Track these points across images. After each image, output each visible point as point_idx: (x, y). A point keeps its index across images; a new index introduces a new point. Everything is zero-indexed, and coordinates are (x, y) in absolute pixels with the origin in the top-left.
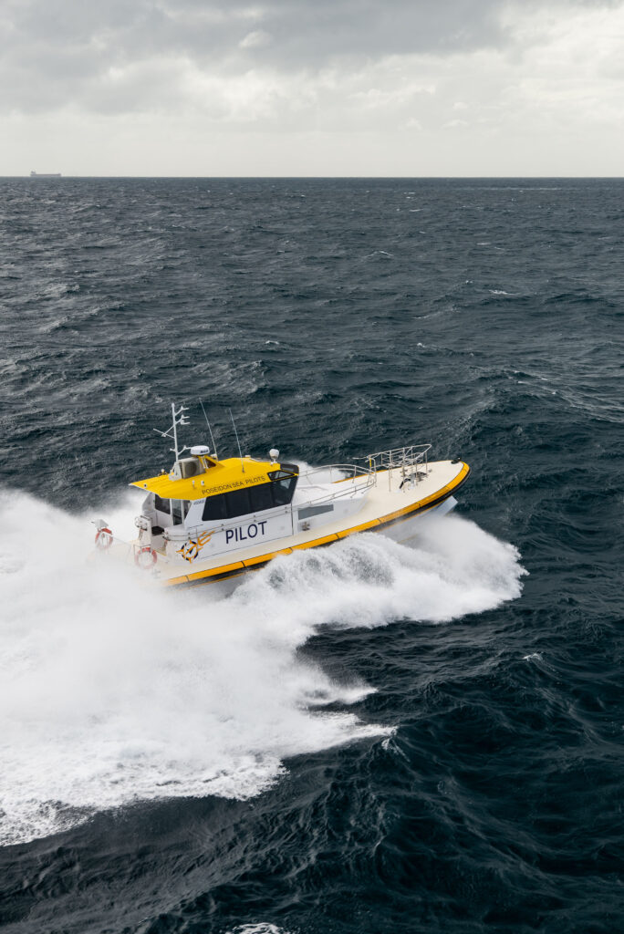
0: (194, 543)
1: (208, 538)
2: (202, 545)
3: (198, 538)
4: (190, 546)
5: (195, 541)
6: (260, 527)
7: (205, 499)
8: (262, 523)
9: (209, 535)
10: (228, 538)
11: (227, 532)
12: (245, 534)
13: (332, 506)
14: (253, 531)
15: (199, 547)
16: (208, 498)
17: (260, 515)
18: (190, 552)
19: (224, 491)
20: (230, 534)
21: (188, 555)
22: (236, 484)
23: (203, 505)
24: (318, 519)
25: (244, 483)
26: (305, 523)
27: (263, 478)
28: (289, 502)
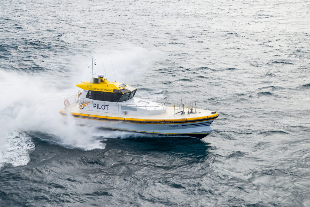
1: (87, 104)
2: (85, 105)
3: (84, 103)
4: (82, 104)
6: (106, 107)
8: (107, 106)
9: (88, 103)
10: (94, 106)
11: (94, 104)
12: (100, 107)
13: (136, 109)
14: (103, 107)
15: (84, 106)
16: (89, 91)
17: (107, 103)
18: (81, 106)
19: (96, 90)
20: (95, 105)
21: (80, 107)
22: (101, 89)
23: (87, 92)
24: (130, 112)
25: (104, 90)
26: (125, 112)
27: (111, 90)
28: (118, 102)
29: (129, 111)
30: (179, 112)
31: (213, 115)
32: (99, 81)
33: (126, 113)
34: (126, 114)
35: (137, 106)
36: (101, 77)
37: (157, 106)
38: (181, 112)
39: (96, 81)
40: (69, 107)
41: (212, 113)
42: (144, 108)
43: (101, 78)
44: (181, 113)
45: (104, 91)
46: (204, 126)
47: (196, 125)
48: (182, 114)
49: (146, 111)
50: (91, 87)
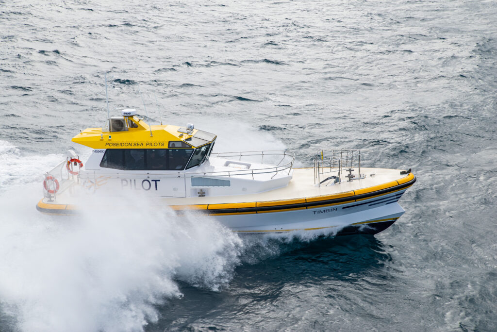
0: (91, 182)
1: (105, 182)
3: (96, 180)
4: (89, 184)
5: (93, 181)
6: (153, 183)
7: (105, 150)
8: (156, 181)
9: (106, 179)
10: (123, 186)
12: (138, 186)
13: (229, 181)
14: (146, 185)
15: (97, 187)
16: (107, 150)
17: (154, 174)
18: (89, 189)
19: (124, 147)
20: (124, 183)
22: (137, 144)
23: (103, 154)
24: (213, 190)
25: (145, 144)
26: (201, 190)
27: (163, 144)
28: (182, 169)
29: (210, 187)
30: (327, 179)
31: (405, 178)
32: (127, 126)
33: (202, 194)
34: (204, 196)
35: (231, 173)
36: (129, 116)
37: (278, 169)
38: (331, 178)
39: (118, 126)
40: (59, 192)
41: (402, 173)
42: (249, 177)
43: (131, 118)
44: (334, 180)
45: (145, 147)
46: (387, 204)
47: (372, 204)
48: (335, 182)
49: (253, 183)
50: (109, 140)
